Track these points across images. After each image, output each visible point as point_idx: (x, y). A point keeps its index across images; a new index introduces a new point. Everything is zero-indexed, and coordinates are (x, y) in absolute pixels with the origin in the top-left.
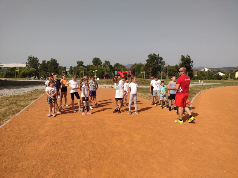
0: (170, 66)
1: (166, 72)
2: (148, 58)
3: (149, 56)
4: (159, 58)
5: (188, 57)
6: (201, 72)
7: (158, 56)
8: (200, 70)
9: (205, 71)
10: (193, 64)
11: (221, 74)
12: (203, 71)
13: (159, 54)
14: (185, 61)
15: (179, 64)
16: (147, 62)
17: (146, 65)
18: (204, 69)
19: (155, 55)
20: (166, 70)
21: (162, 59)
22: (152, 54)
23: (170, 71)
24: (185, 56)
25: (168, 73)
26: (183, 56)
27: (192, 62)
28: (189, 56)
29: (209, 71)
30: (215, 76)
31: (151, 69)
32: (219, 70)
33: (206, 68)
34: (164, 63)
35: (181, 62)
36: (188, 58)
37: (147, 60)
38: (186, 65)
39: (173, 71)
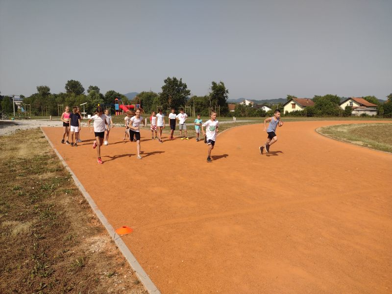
0: (198, 96)
1: (192, 106)
2: (165, 84)
3: (166, 81)
4: (181, 84)
5: (221, 84)
6: (240, 106)
7: (181, 82)
8: (238, 104)
9: (245, 105)
10: (228, 94)
11: (267, 109)
13: (181, 79)
14: (217, 91)
15: (209, 94)
16: (164, 91)
17: (162, 95)
18: (244, 102)
19: (175, 79)
20: (191, 103)
21: (185, 86)
22: (171, 78)
23: (198, 104)
24: (218, 83)
25: (194, 108)
26: (214, 83)
27: (227, 92)
28: (222, 84)
29: (250, 105)
30: (258, 112)
31: (170, 101)
32: (265, 103)
33: (247, 100)
34: (188, 92)
35: (211, 91)
36: (221, 86)
37: (163, 88)
38: (219, 96)
39: (202, 105)
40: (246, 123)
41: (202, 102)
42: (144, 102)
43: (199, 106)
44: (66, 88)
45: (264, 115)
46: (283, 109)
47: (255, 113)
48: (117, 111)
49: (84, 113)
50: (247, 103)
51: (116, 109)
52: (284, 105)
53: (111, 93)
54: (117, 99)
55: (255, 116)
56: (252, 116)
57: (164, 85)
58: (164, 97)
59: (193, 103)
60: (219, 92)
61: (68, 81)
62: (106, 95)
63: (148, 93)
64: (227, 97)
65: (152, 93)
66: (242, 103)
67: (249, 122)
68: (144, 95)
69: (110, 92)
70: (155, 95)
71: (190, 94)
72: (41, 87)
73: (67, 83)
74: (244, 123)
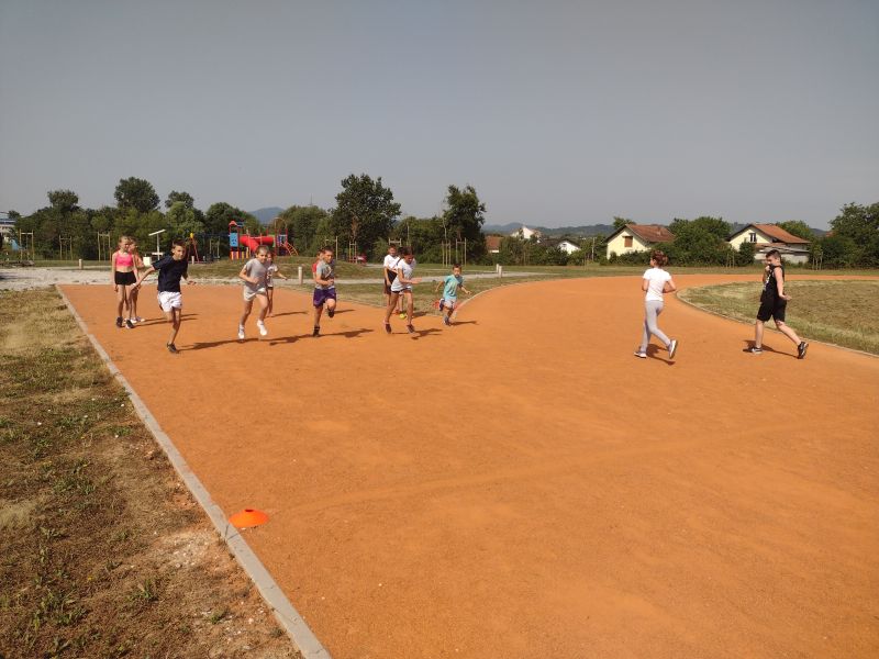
0: (418, 218)
1: (404, 239)
2: (344, 190)
3: (345, 183)
4: (380, 190)
5: (468, 192)
6: (511, 240)
7: (379, 185)
8: (506, 236)
9: (522, 238)
10: (484, 215)
11: (570, 248)
12: (517, 239)
13: (380, 179)
14: (461, 206)
15: (443, 213)
16: (341, 205)
17: (337, 213)
18: (521, 232)
19: (366, 179)
20: (403, 233)
21: (389, 195)
22: (358, 175)
23: (417, 235)
24: (462, 188)
26: (453, 190)
27: (483, 209)
28: (472, 190)
29: (534, 238)
30: (552, 254)
31: (354, 227)
32: (567, 235)
33: (527, 227)
34: (395, 209)
35: (448, 207)
36: (468, 195)
37: (339, 198)
38: (465, 217)
39: (426, 237)
40: (524, 278)
41: (427, 232)
42: (295, 229)
43: (419, 241)
44: (118, 195)
45: (563, 259)
46: (606, 246)
47: (544, 257)
48: (234, 249)
50: (527, 234)
51: (232, 245)
52: (608, 240)
53: (221, 209)
54: (233, 222)
55: (544, 263)
56: (537, 264)
57: (340, 193)
58: (342, 218)
59: (405, 232)
60: (465, 208)
61: (122, 181)
62: (209, 214)
63: (305, 208)
64: (481, 219)
65: (315, 208)
66: (515, 235)
67: (530, 277)
68: (295, 214)
69: (218, 205)
70: (322, 215)
71: (399, 214)
72: (57, 193)
73: (118, 184)
74: (519, 280)
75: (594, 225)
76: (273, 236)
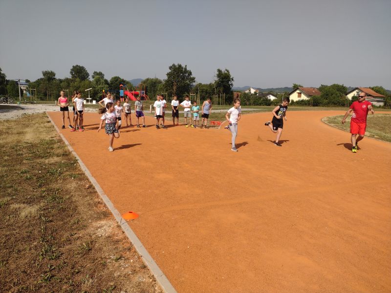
0: (203, 84)
1: (197, 93)
2: (170, 71)
3: (170, 68)
4: (186, 71)
5: (226, 72)
6: (245, 94)
7: (186, 69)
8: (243, 92)
9: (250, 93)
10: (233, 82)
11: (272, 98)
12: (248, 94)
13: (186, 66)
14: (222, 79)
15: (214, 82)
16: (169, 78)
17: (167, 81)
18: (250, 91)
19: (180, 66)
20: (196, 91)
21: (190, 73)
22: (176, 64)
23: (202, 92)
24: (223, 70)
25: (199, 95)
26: (219, 71)
27: (232, 80)
28: (228, 71)
29: (255, 93)
30: (264, 100)
31: (175, 88)
32: (271, 92)
33: (253, 88)
34: (193, 80)
35: (217, 79)
36: (226, 74)
37: (168, 74)
38: (224, 83)
39: (206, 92)
40: (251, 111)
41: (207, 90)
42: (148, 88)
43: (204, 94)
44: (71, 73)
45: (269, 103)
47: (260, 102)
48: (122, 97)
49: (89, 99)
50: (253, 91)
51: (121, 95)
52: (290, 94)
54: (121, 85)
55: (260, 104)
56: (257, 105)
57: (168, 72)
58: (169, 84)
59: (197, 90)
60: (224, 79)
61: (73, 67)
62: (111, 81)
63: (152, 79)
64: (232, 85)
65: (157, 79)
66: (247, 92)
67: (254, 111)
68: (149, 81)
69: (115, 78)
70: (160, 82)
71: (194, 82)
72: (46, 72)
73: (72, 68)
74: (248, 112)
75: (283, 87)
76: (139, 92)
